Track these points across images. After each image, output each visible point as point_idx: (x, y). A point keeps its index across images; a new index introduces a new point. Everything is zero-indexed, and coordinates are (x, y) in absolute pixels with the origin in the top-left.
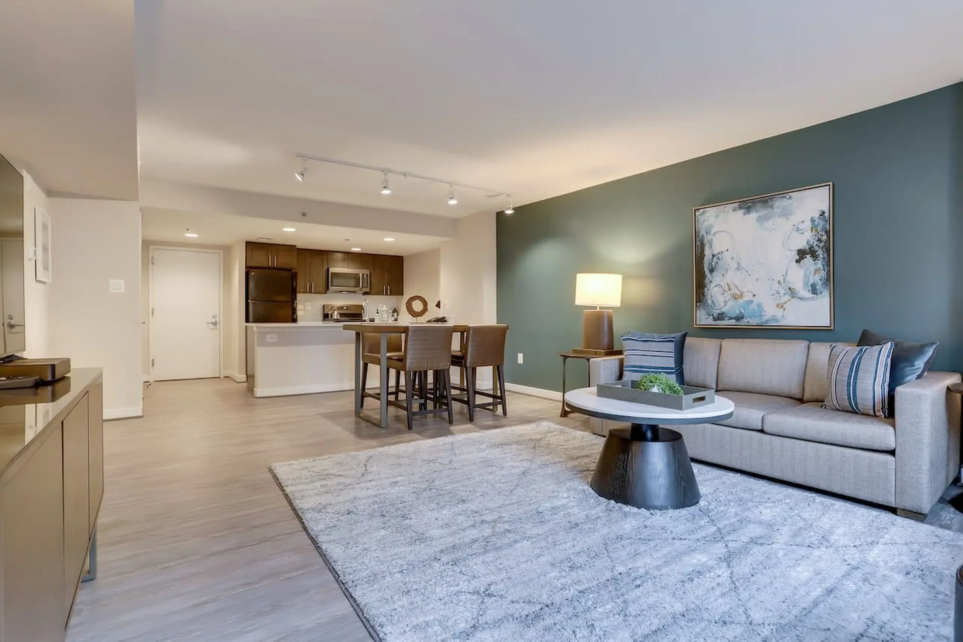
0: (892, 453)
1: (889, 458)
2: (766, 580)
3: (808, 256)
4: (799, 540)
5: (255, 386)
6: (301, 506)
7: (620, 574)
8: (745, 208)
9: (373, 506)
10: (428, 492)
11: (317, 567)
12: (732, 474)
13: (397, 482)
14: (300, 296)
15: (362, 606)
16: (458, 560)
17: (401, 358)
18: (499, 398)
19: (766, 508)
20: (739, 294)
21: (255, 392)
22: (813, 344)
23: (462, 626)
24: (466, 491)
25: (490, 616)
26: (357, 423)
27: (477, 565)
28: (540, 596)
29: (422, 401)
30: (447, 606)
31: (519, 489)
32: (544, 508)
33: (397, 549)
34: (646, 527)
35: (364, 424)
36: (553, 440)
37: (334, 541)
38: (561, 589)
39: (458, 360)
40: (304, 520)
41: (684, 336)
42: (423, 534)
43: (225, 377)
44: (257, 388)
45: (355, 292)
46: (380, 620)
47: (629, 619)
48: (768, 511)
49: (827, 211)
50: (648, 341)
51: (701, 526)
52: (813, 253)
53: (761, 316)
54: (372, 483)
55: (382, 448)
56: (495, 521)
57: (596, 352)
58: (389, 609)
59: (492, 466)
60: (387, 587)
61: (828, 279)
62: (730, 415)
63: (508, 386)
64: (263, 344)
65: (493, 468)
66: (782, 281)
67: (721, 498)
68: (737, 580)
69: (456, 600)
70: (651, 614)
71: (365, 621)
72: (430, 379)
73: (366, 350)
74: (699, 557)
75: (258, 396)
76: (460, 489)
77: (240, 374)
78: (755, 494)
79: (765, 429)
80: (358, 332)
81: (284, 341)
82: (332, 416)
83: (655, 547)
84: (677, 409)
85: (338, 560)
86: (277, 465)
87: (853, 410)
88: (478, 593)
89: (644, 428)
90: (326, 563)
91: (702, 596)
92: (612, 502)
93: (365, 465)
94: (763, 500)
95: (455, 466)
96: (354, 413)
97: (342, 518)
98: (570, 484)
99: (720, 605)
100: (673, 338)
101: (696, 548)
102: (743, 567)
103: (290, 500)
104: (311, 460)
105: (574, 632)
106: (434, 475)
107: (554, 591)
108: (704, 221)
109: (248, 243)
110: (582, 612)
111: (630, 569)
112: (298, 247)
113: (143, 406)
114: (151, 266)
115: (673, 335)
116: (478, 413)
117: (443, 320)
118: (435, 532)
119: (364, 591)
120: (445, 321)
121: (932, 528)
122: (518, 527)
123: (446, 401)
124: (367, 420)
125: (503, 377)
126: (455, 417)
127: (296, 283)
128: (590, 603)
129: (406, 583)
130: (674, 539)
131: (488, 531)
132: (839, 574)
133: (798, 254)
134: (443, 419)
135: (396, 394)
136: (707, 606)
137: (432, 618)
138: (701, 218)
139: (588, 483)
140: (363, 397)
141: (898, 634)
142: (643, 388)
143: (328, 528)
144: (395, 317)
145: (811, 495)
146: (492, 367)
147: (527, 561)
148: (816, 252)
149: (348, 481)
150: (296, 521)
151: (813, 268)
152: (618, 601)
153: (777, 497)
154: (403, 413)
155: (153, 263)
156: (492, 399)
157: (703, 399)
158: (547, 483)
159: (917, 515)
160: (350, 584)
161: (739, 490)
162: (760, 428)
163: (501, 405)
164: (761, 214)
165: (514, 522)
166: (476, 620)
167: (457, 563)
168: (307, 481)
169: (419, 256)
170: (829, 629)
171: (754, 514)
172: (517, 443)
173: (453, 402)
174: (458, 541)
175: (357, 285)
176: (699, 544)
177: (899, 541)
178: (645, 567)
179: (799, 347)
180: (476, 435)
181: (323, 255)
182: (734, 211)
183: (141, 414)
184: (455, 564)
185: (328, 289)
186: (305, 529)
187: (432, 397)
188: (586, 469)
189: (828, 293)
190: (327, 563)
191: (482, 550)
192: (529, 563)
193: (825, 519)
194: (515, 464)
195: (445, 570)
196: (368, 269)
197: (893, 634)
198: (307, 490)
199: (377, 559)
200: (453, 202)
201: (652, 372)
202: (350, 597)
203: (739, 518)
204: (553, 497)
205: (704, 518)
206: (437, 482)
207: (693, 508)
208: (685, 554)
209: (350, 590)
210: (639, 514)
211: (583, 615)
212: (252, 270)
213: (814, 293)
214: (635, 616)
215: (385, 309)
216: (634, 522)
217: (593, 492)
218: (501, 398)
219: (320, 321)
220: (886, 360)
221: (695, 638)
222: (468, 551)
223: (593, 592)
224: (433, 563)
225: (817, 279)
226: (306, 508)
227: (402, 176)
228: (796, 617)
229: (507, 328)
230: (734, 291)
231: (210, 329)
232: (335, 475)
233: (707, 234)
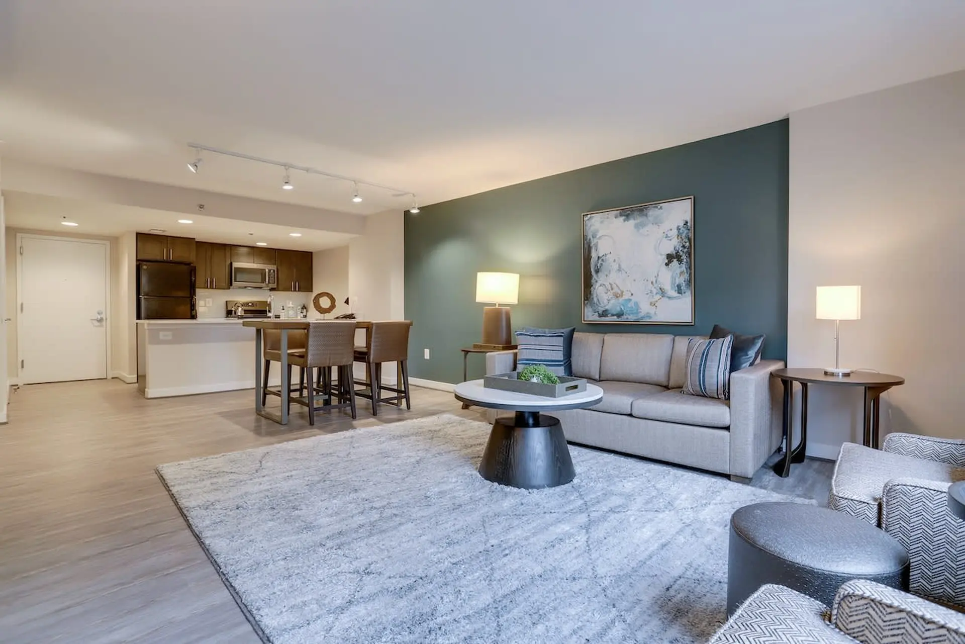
0: (727, 428)
1: (725, 433)
2: (616, 541)
3: (675, 260)
4: (650, 506)
5: (147, 386)
6: (186, 504)
7: (492, 546)
8: (624, 215)
9: (264, 500)
10: (322, 484)
11: (199, 562)
12: (607, 455)
13: (291, 476)
14: (200, 292)
15: (241, 594)
16: (342, 544)
17: (301, 354)
18: (403, 393)
19: (629, 481)
20: (620, 292)
21: (146, 392)
22: (677, 338)
23: (339, 602)
24: (360, 481)
25: (365, 592)
26: (258, 421)
27: (360, 548)
28: (416, 570)
29: (327, 397)
30: (327, 586)
31: (412, 477)
32: (432, 493)
33: (284, 538)
34: (522, 504)
35: (264, 421)
36: (451, 430)
37: (219, 535)
38: (436, 563)
39: (361, 356)
40: (188, 518)
41: (573, 331)
42: (311, 523)
43: (113, 378)
44: (149, 389)
45: (261, 288)
46: (257, 604)
47: (493, 583)
48: (630, 484)
49: (689, 221)
50: (539, 336)
51: (571, 501)
52: (678, 258)
53: (637, 313)
54: (266, 478)
55: (280, 445)
56: (384, 507)
57: (494, 347)
58: (268, 593)
59: (388, 457)
60: (268, 574)
61: (690, 281)
62: (599, 401)
63: (412, 380)
64: (156, 341)
65: (389, 458)
66: (654, 282)
67: (592, 476)
68: (592, 543)
69: (335, 580)
70: (513, 577)
71: (242, 607)
72: (335, 376)
73: (268, 347)
74: (563, 526)
75: (150, 396)
76: (353, 479)
77: (130, 375)
78: (622, 470)
79: (633, 414)
80: (259, 328)
81: (179, 338)
82: (230, 415)
83: (527, 521)
84: (551, 397)
85: (221, 553)
86: (165, 465)
87: (702, 394)
88: (358, 572)
89: (526, 415)
90: (208, 557)
91: (560, 559)
92: (496, 484)
93: (261, 462)
94: (628, 475)
95: (352, 458)
96: (255, 410)
97: (231, 513)
98: (460, 470)
99: (572, 565)
100: (562, 333)
101: (563, 519)
102: (598, 532)
103: (176, 499)
104: (202, 459)
105: (442, 598)
106: (331, 468)
107: (430, 565)
108: (591, 226)
109: (138, 235)
110: (452, 581)
111: (502, 541)
112: (196, 240)
113: (8, 410)
114: (18, 256)
115: (562, 331)
116: (384, 408)
117: (351, 316)
118: (324, 521)
119: (245, 580)
120: (354, 318)
121: (753, 489)
122: (405, 511)
123: (349, 397)
124: (268, 417)
125: (407, 373)
126: (358, 412)
127: (195, 277)
128: (461, 572)
129: (288, 569)
130: (545, 513)
131: (375, 516)
132: (673, 531)
133: (667, 259)
134: (346, 414)
135: (301, 390)
136: (562, 567)
137: (310, 597)
138: (588, 223)
139: (477, 469)
140: (265, 394)
141: (707, 573)
142: (523, 378)
143: (214, 524)
144: (305, 314)
145: (667, 469)
146: (396, 362)
147: (408, 541)
148: (681, 256)
149: (241, 477)
150: (181, 520)
151: (678, 271)
152: (486, 569)
153: (640, 472)
154: (306, 409)
155: (21, 254)
156: (396, 393)
157: (576, 387)
158: (438, 470)
159: (744, 480)
160: (231, 574)
161: (609, 468)
162: (629, 413)
163: (405, 399)
164: (636, 221)
165: (402, 507)
166: (353, 596)
167: (342, 547)
168: (196, 480)
169: (328, 252)
170: (656, 575)
171: (618, 487)
172: (417, 434)
173: (356, 396)
174: (344, 528)
175: (263, 281)
176: (567, 515)
177: (726, 501)
178: (515, 538)
179: (665, 340)
180: (376, 429)
181: (227, 249)
182: (616, 217)
183: (5, 420)
184: (339, 548)
185: (231, 284)
186: (190, 526)
187: (337, 392)
188: (477, 456)
189: (690, 292)
190: (210, 557)
191: (368, 534)
192: (411, 543)
193: (673, 489)
194: (410, 454)
195: (329, 554)
196: (275, 264)
197: (703, 574)
198: (196, 488)
199: (262, 549)
200: (357, 200)
201: (533, 364)
202: (230, 587)
203: (604, 492)
204: (442, 483)
205: (575, 493)
206: (333, 474)
207: (566, 485)
208: (552, 525)
209: (230, 580)
210: (518, 493)
211: (453, 583)
212: (145, 263)
213: (679, 293)
214: (499, 580)
215: (291, 305)
216: (512, 501)
217: (480, 476)
218: (404, 392)
219: (222, 318)
220: (727, 351)
221: (547, 593)
222: (354, 535)
223: (465, 563)
224: (317, 549)
225: (681, 280)
226: (191, 506)
227: (305, 172)
228: (633, 568)
229: (411, 324)
230: (616, 290)
231: (96, 326)
232: (227, 472)
233: (593, 237)
